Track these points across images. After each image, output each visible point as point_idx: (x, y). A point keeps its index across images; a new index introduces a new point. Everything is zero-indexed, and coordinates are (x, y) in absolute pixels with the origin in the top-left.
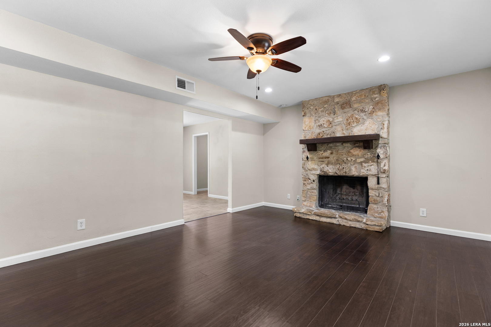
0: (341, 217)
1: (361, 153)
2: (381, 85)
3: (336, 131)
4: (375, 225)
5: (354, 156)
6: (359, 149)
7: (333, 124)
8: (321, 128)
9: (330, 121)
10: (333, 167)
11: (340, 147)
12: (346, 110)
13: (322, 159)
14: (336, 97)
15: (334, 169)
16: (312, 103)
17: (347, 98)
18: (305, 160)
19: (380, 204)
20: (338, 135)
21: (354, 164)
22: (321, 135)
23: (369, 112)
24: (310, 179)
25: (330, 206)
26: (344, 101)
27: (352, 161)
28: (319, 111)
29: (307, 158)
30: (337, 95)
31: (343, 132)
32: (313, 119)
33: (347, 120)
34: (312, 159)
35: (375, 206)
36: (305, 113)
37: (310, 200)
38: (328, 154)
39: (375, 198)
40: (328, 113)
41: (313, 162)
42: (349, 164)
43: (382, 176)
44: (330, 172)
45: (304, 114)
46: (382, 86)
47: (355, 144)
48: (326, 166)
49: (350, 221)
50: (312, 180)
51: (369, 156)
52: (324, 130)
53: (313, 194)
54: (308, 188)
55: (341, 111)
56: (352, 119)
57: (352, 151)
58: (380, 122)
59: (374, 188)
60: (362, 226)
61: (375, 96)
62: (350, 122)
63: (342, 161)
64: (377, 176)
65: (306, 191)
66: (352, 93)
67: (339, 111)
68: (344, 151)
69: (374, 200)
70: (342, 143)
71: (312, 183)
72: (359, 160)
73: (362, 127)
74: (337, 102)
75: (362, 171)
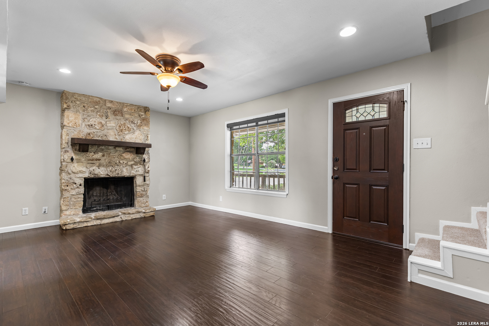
1: (131, 157)
2: (147, 107)
3: (108, 134)
4: (152, 211)
5: (126, 159)
6: (130, 154)
7: (105, 127)
8: (91, 128)
9: (103, 123)
10: (104, 170)
11: (112, 151)
12: (118, 117)
13: (92, 162)
14: (108, 102)
15: (105, 171)
16: (78, 98)
17: (119, 107)
18: (67, 161)
19: (145, 196)
20: (112, 138)
21: (126, 166)
22: (92, 136)
23: (138, 125)
24: (76, 184)
25: (95, 209)
26: (116, 108)
27: (124, 164)
28: (89, 110)
29: (72, 159)
30: (110, 101)
31: (116, 136)
32: (80, 117)
33: (120, 127)
34: (79, 161)
35: (141, 199)
36: (68, 106)
37: (74, 208)
38: (99, 156)
39: (142, 192)
40: (99, 115)
41: (81, 163)
42: (122, 166)
43: (146, 175)
44: (102, 174)
45: (66, 107)
46: (147, 108)
47: (126, 149)
48: (97, 168)
50: (79, 184)
51: (138, 160)
52: (95, 131)
53: (79, 200)
54: (73, 194)
55: (113, 117)
56: (125, 127)
57: (124, 155)
58: (146, 135)
59: (141, 185)
60: (142, 215)
61: (142, 113)
62: (122, 129)
63: (114, 163)
64: (144, 175)
65: (69, 198)
66: (123, 103)
67: (111, 117)
68: (117, 154)
69: (141, 195)
70: (114, 146)
71: (78, 187)
72: (130, 163)
73: (133, 136)
74: (109, 107)
75: (132, 172)
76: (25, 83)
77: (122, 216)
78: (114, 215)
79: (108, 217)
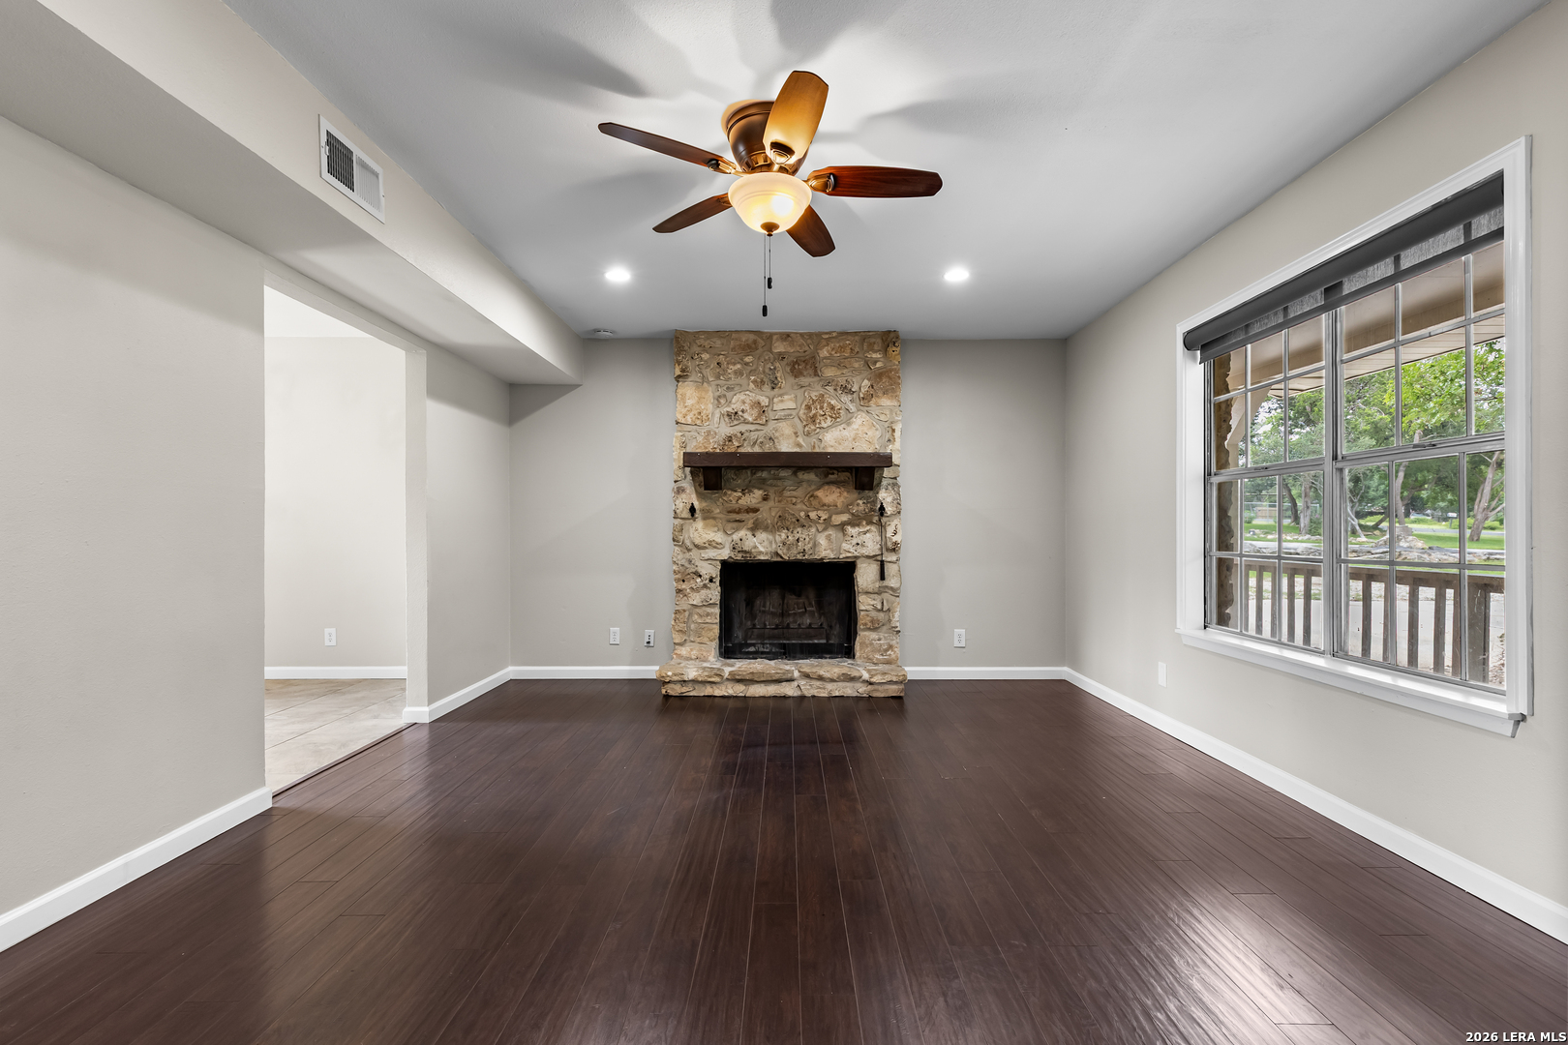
0: (807, 676)
1: (842, 499)
2: (890, 332)
3: (777, 435)
4: (891, 682)
5: (825, 508)
6: (838, 490)
7: (772, 415)
8: (736, 422)
9: (763, 404)
10: (768, 539)
11: (787, 483)
12: (804, 381)
13: (737, 517)
14: (777, 340)
15: (771, 543)
16: (706, 344)
17: (807, 348)
18: (683, 516)
19: (885, 628)
20: (785, 447)
21: (825, 529)
22: (736, 444)
23: (862, 396)
24: (700, 576)
25: (752, 649)
26: (799, 354)
27: (821, 521)
28: (729, 371)
29: (692, 510)
30: (780, 333)
31: (798, 439)
32: (710, 394)
33: (808, 408)
34: (707, 515)
35: (873, 635)
36: (683, 371)
37: (698, 640)
38: (754, 501)
39: (874, 614)
40: (754, 382)
41: (711, 521)
42: (813, 530)
43: (889, 559)
44: (761, 553)
45: (680, 373)
46: (892, 335)
47: (826, 476)
48: (749, 534)
49: (832, 680)
50: (708, 577)
51: (861, 508)
52: (743, 428)
53: (708, 621)
54: (695, 603)
55: (791, 380)
56: (821, 408)
57: (820, 493)
58: (887, 425)
59: (871, 590)
60: (860, 690)
61: (874, 356)
62: (815, 416)
63: (794, 520)
64: (879, 558)
65: (687, 614)
66: (819, 335)
67: (786, 381)
68: (800, 493)
69: (872, 621)
70: (794, 469)
71: (705, 586)
72: (838, 519)
73: (845, 433)
74: (780, 353)
75: (845, 546)
76: (602, 333)
77: (802, 682)
78: (777, 677)
79: (762, 679)
